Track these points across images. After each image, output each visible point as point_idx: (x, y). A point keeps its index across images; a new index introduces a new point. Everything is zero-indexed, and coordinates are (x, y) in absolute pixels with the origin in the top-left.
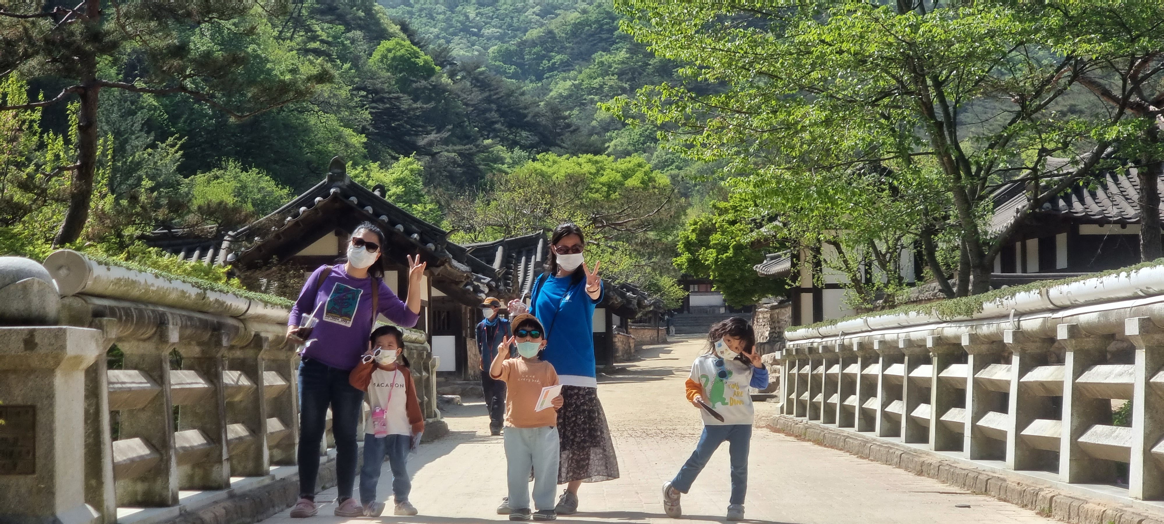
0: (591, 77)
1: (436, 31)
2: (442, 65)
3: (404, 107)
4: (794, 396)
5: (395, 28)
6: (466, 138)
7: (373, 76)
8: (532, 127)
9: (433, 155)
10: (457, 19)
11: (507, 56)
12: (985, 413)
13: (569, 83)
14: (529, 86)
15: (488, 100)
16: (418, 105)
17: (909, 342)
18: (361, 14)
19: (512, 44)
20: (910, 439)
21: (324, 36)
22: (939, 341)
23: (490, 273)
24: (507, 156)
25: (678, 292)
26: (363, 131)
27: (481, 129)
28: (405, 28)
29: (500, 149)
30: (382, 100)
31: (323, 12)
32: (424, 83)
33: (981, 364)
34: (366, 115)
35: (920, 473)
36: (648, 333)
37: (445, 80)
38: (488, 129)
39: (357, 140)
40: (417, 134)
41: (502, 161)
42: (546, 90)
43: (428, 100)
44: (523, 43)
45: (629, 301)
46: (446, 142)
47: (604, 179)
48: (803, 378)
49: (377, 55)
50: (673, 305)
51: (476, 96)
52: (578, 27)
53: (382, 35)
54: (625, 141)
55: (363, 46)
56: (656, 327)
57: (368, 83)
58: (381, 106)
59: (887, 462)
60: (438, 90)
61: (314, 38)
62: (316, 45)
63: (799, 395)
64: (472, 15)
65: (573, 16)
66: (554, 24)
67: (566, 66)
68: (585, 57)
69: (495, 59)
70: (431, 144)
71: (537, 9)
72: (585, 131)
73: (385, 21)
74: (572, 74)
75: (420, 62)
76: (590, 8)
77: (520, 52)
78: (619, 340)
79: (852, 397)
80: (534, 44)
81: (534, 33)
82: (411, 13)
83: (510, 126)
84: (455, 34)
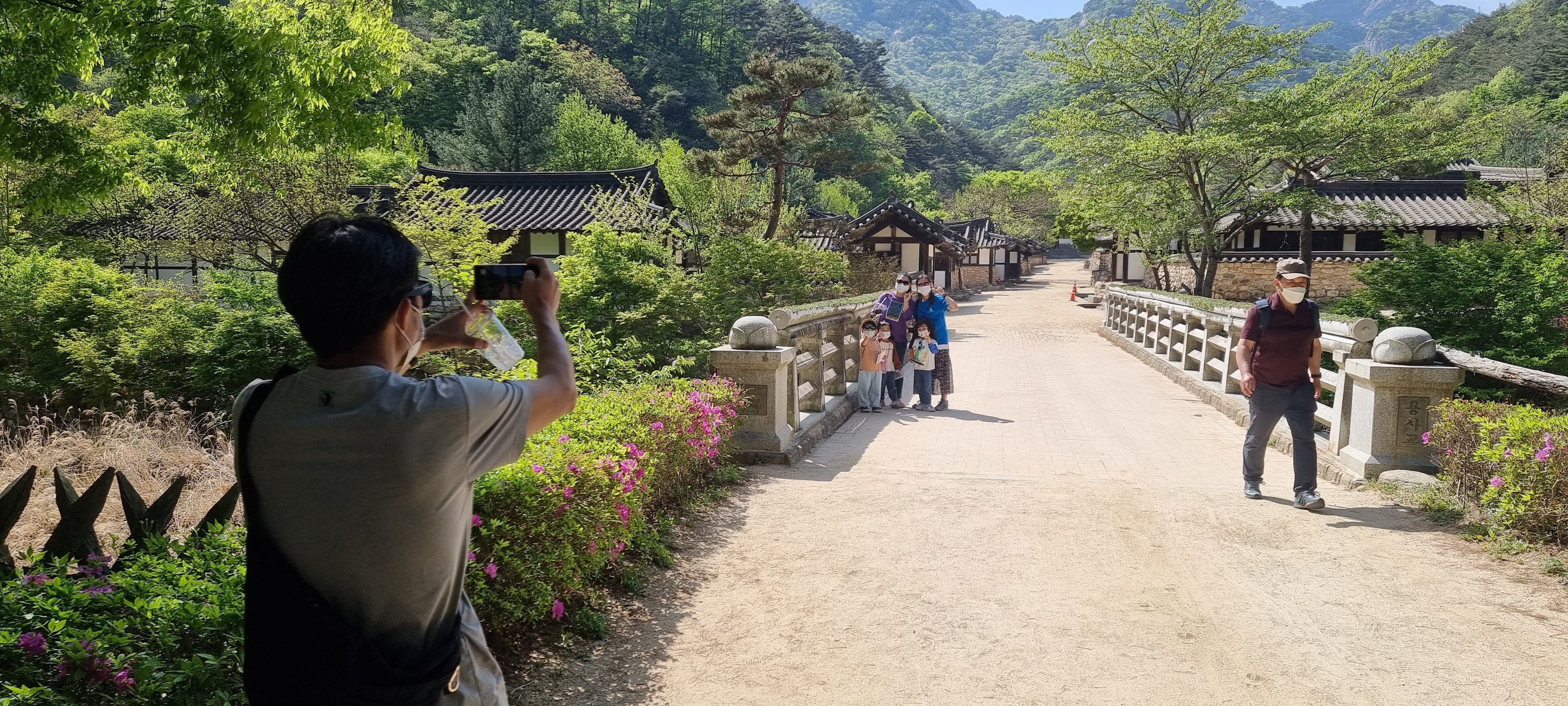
0: (1015, 128)
1: (939, 104)
2: (941, 124)
3: (922, 146)
4: (1111, 318)
5: (919, 105)
6: (952, 160)
7: (908, 130)
8: (985, 154)
9: (936, 169)
10: (949, 99)
11: (974, 117)
12: (1212, 358)
13: (1004, 131)
14: (983, 132)
15: (964, 141)
16: (929, 144)
17: (1174, 312)
18: (903, 98)
19: (976, 111)
20: (1171, 360)
21: (885, 110)
22: (1190, 316)
23: (963, 241)
24: (971, 169)
25: (1055, 240)
26: (902, 158)
27: (960, 155)
28: (924, 105)
29: (969, 166)
30: (911, 142)
31: (884, 99)
32: (932, 133)
33: (1211, 334)
34: (904, 149)
35: (1176, 382)
36: (1038, 260)
37: (943, 131)
38: (963, 156)
39: (899, 162)
40: (928, 159)
41: (968, 171)
42: (992, 135)
43: (935, 141)
44: (982, 110)
45: (1029, 249)
46: (942, 162)
47: (1018, 183)
48: (1117, 312)
49: (910, 119)
50: (1051, 246)
51: (958, 139)
52: (1010, 101)
53: (913, 108)
54: (1030, 160)
55: (903, 114)
56: (1042, 256)
57: (906, 134)
58: (911, 145)
59: (1159, 370)
60: (939, 136)
61: (880, 112)
62: (881, 115)
63: (1114, 319)
64: (957, 96)
65: (1007, 96)
66: (997, 101)
67: (1003, 122)
68: (1012, 117)
69: (967, 118)
70: (935, 163)
71: (989, 92)
72: (1010, 155)
73: (914, 101)
74: (1006, 126)
75: (931, 122)
76: (1016, 92)
77: (980, 115)
78: (1023, 265)
79: (1142, 328)
80: (987, 111)
81: (987, 105)
82: (927, 95)
83: (974, 154)
84: (948, 106)
